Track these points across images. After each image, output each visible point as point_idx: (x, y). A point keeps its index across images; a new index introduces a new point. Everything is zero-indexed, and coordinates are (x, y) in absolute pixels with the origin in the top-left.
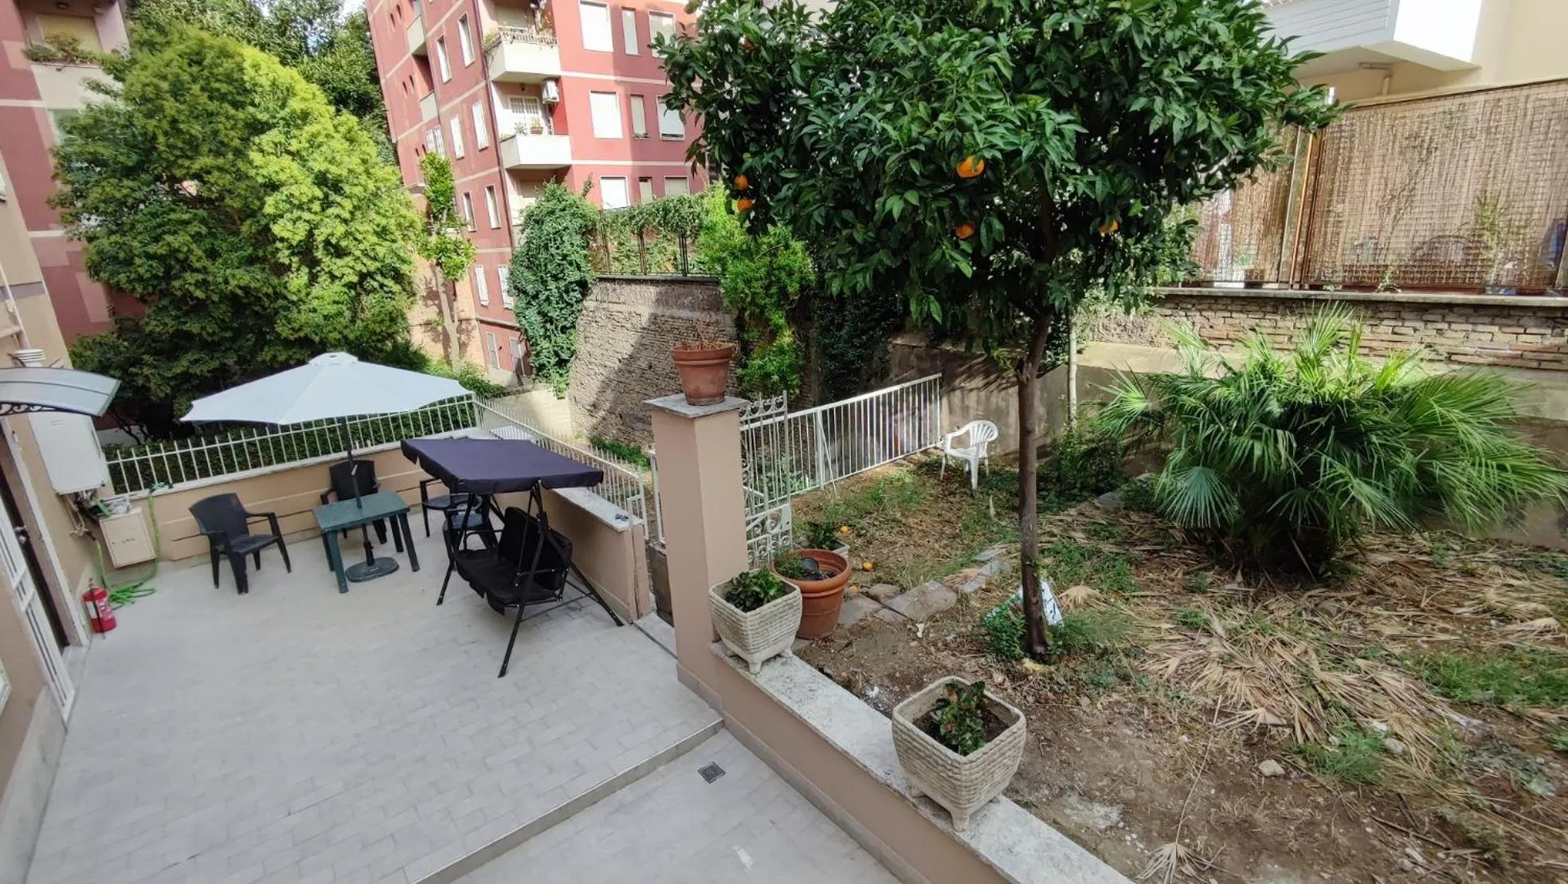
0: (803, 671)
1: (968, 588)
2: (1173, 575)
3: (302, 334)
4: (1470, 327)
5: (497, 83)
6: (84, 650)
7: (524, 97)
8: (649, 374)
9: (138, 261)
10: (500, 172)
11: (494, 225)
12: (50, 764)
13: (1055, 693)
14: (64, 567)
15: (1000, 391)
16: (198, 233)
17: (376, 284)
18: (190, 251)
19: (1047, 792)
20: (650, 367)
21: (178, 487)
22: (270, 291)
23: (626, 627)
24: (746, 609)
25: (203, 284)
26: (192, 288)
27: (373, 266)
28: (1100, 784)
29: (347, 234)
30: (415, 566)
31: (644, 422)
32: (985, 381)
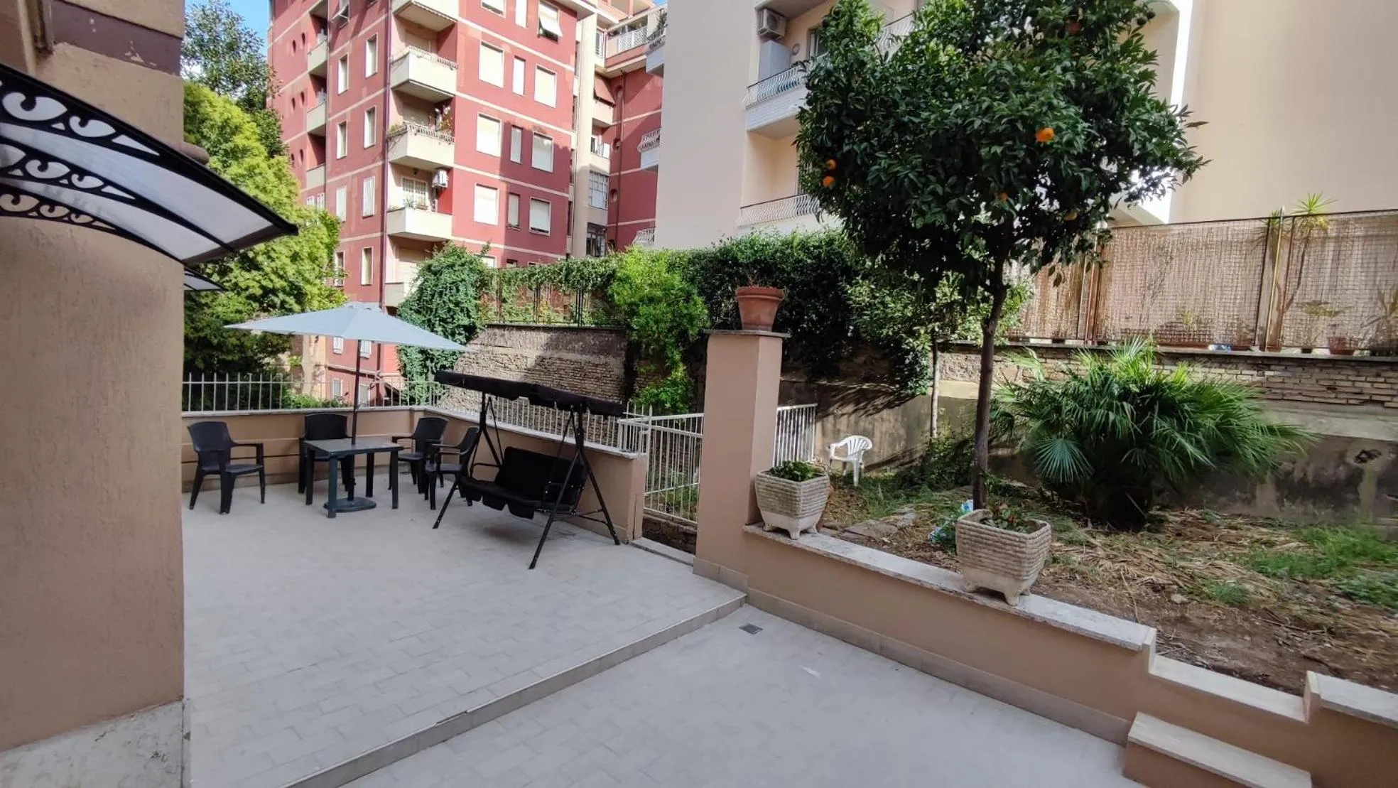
0: (831, 540)
3: (202, 334)
4: (1207, 370)
5: (394, 165)
7: (415, 180)
10: (382, 237)
11: (364, 282)
15: (868, 416)
30: (395, 505)
32: (855, 408)
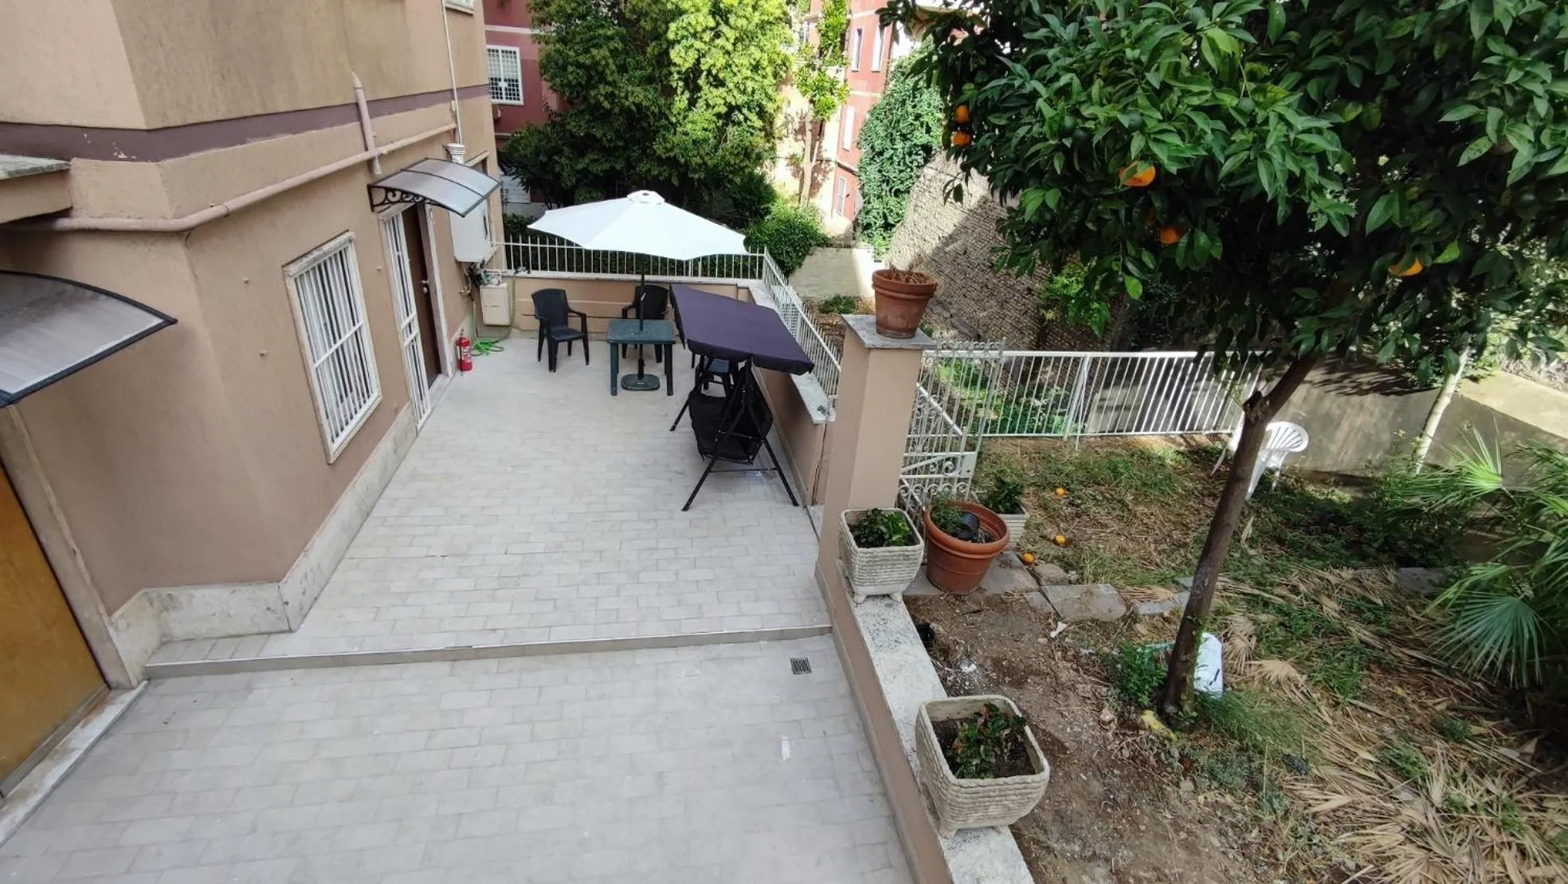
0: (901, 619)
1: (1144, 609)
2: (1430, 702)
6: (448, 380)
8: (961, 260)
9: (570, 69)
11: (875, 67)
12: (399, 454)
13: (1159, 761)
14: (447, 317)
15: (1341, 394)
16: (616, 49)
17: (741, 117)
18: (607, 64)
19: (1077, 849)
20: (965, 253)
21: (534, 273)
22: (657, 110)
23: (799, 509)
24: (860, 545)
25: (610, 96)
26: (602, 99)
27: (741, 99)
28: (1142, 873)
29: (728, 66)
30: (670, 392)
31: (943, 307)
32: (1326, 377)
